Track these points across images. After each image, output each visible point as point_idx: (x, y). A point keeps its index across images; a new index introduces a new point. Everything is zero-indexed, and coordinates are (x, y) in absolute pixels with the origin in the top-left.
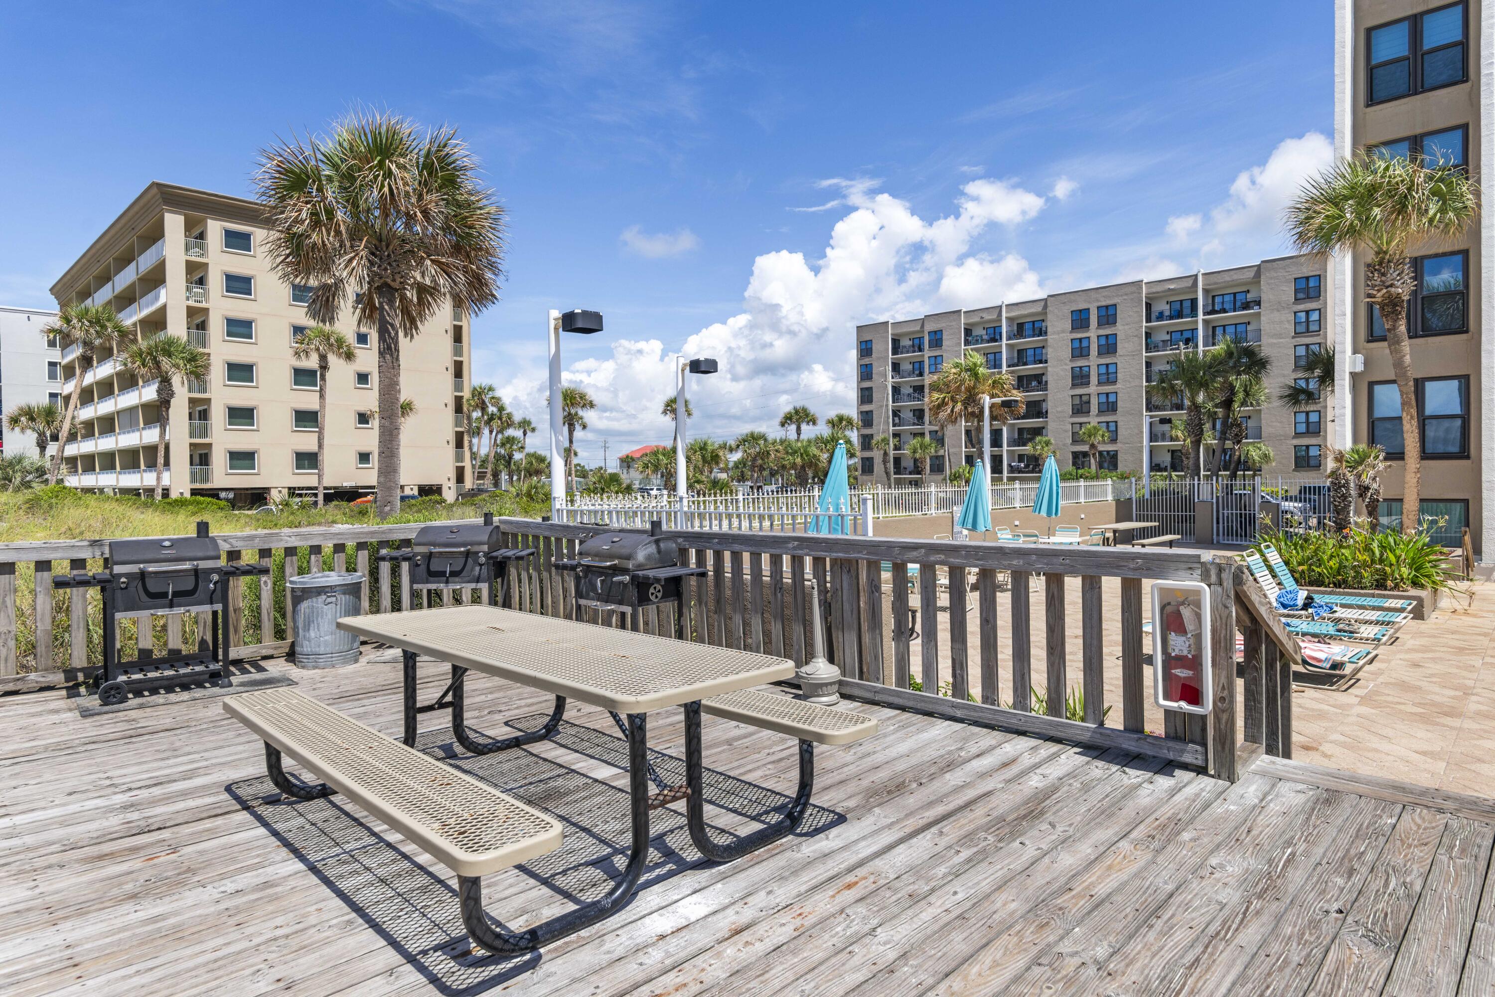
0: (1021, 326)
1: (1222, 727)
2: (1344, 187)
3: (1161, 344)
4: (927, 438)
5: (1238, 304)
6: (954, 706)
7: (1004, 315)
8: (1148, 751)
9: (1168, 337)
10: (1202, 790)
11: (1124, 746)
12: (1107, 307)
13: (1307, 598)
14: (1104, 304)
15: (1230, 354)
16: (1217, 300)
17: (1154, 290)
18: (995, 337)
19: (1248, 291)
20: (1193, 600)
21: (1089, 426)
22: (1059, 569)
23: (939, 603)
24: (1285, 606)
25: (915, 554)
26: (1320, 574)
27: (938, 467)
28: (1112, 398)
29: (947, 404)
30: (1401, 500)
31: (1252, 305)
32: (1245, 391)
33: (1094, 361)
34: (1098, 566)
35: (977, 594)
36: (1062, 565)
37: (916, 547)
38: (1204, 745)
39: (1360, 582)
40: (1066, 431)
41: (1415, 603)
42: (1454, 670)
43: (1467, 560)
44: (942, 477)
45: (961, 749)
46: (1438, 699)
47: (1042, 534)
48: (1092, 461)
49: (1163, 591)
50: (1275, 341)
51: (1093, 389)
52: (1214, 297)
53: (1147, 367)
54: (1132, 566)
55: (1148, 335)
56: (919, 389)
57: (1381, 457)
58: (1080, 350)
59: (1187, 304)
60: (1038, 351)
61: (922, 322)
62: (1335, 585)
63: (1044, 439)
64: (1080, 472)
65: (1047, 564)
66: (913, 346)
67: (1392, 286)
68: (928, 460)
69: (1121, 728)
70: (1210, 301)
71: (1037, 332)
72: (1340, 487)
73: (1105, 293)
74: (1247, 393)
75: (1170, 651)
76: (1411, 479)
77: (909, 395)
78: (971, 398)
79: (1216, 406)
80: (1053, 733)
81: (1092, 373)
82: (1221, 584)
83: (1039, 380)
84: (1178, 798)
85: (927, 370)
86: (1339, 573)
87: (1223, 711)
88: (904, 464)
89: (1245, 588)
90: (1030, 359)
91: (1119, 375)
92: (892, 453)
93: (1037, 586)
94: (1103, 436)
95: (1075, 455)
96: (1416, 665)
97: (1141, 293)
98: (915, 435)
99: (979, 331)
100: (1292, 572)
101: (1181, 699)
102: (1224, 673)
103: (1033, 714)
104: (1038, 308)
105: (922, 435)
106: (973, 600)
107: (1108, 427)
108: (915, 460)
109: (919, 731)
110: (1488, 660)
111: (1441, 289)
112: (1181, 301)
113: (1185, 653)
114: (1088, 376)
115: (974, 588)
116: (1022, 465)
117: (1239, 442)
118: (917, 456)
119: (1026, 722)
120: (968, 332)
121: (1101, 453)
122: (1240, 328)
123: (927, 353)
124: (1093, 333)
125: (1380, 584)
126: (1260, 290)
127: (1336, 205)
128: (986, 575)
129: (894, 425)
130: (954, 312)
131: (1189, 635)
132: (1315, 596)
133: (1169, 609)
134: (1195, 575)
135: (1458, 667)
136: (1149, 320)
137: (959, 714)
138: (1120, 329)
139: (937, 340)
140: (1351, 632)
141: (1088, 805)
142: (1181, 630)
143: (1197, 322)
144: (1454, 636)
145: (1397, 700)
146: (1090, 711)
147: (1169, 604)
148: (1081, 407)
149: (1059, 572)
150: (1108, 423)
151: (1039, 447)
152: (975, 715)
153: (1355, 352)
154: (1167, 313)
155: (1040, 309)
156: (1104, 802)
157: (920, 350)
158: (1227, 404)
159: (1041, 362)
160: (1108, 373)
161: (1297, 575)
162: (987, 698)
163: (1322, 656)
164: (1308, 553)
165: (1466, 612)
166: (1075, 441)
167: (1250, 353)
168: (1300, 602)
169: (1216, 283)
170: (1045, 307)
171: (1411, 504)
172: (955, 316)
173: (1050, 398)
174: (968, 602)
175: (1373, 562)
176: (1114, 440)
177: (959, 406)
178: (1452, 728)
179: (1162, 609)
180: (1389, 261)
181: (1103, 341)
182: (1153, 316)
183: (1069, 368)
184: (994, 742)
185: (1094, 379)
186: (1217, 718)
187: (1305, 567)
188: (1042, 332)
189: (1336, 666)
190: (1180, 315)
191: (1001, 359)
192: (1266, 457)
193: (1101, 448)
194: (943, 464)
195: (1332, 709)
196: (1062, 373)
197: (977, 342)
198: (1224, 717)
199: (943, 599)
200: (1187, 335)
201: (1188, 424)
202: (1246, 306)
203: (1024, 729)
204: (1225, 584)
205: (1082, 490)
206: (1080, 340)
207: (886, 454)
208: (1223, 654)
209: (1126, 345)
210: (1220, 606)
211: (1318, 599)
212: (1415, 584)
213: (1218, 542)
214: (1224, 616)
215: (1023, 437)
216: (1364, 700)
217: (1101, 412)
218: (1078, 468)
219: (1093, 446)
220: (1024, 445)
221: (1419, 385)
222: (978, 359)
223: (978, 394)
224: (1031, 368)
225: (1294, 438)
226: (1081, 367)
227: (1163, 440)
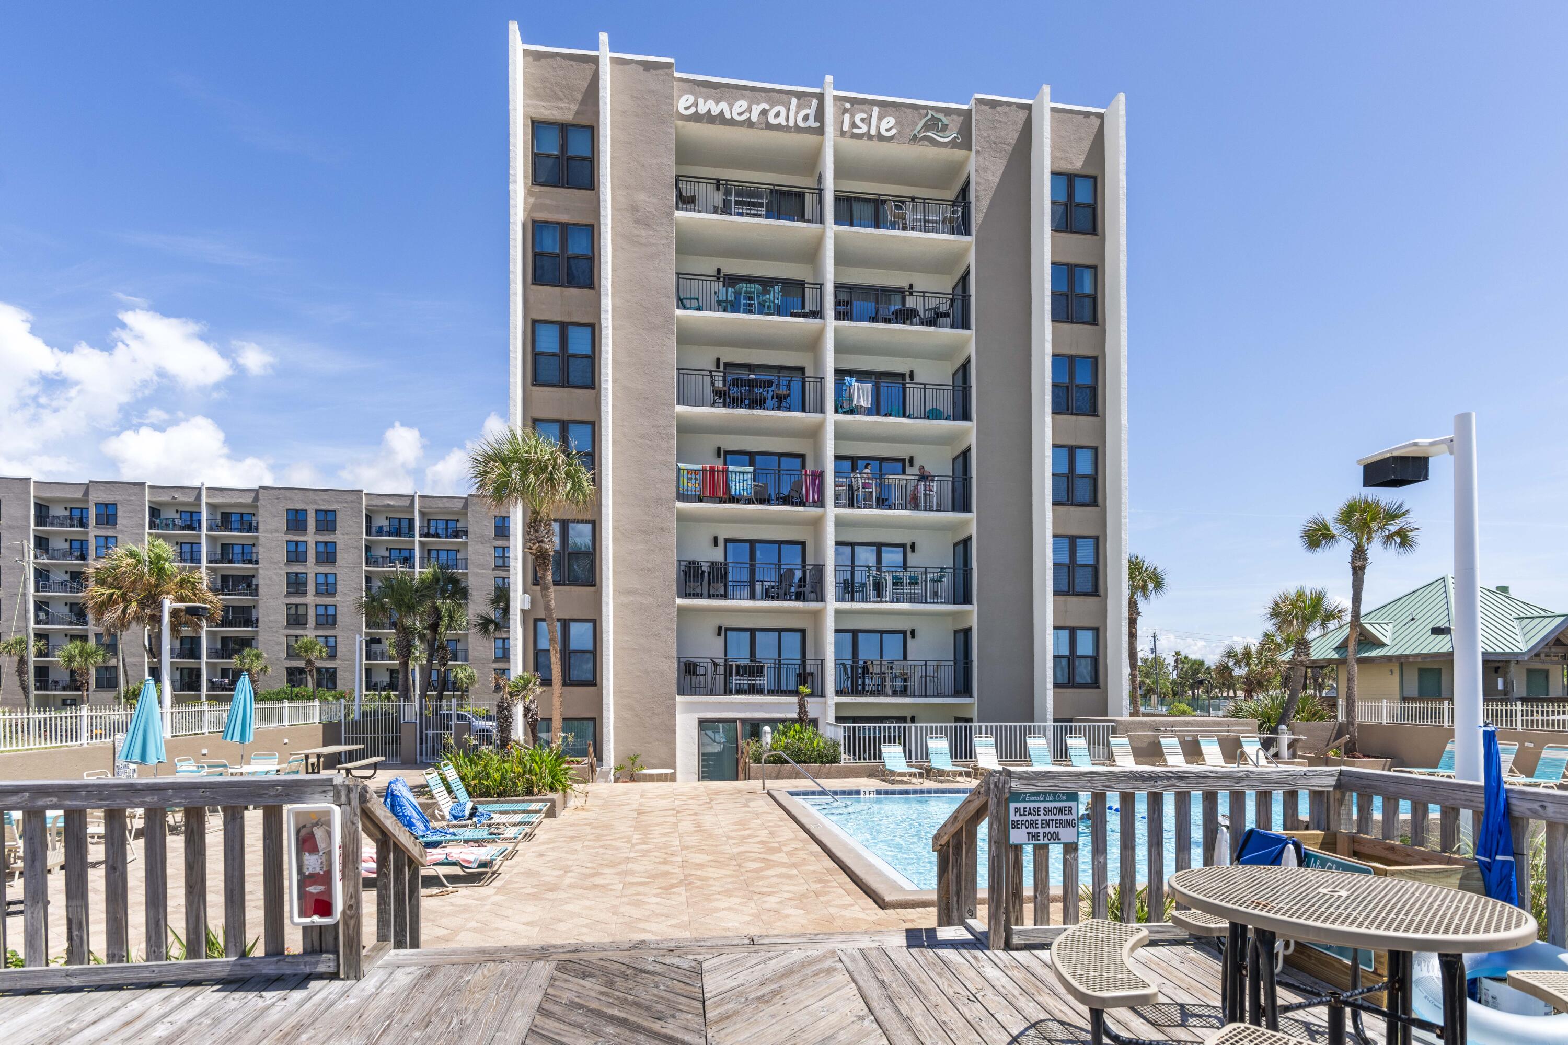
0: (226, 517)
1: (350, 932)
2: (510, 451)
3: (380, 560)
4: (92, 643)
5: (450, 531)
6: (68, 974)
7: (204, 499)
8: (288, 970)
9: (387, 554)
10: (330, 993)
11: (264, 972)
12: (326, 512)
13: (472, 809)
14: (322, 508)
15: (436, 580)
16: (432, 524)
17: (374, 503)
18: (192, 524)
19: (458, 521)
20: (323, 821)
21: (305, 639)
22: (199, 803)
23: (91, 858)
24: (455, 818)
25: (15, 799)
26: (487, 786)
27: (108, 680)
28: (331, 611)
29: (115, 602)
30: (550, 719)
31: (461, 534)
32: (450, 616)
33: (311, 569)
34: (240, 796)
35: (141, 842)
36: (201, 797)
37: (16, 790)
38: (337, 953)
39: (515, 791)
40: (280, 644)
41: (549, 804)
42: (563, 855)
43: (592, 766)
44: (115, 694)
45: (72, 1021)
46: (548, 879)
47: (234, 763)
48: (309, 678)
49: (298, 814)
50: (479, 571)
51: (310, 598)
52: (429, 520)
53: (367, 582)
54: (272, 793)
55: (368, 549)
56: (77, 577)
57: (538, 683)
58: (296, 555)
59: (405, 523)
60: (247, 549)
61: (86, 488)
62: (498, 796)
63: (254, 652)
64: (296, 690)
65: (185, 798)
66: (71, 518)
67: (542, 541)
68: (93, 672)
69: (263, 955)
70: (426, 525)
71: (246, 526)
72: (503, 710)
73: (324, 496)
74: (451, 618)
75: (305, 870)
76: (556, 702)
77: (63, 584)
78: (152, 599)
79: (425, 628)
80: (191, 977)
81: (309, 581)
82: (349, 803)
83: (248, 583)
84: (308, 1006)
85: (92, 553)
86: (501, 784)
87: (351, 918)
88: (52, 676)
89: (369, 805)
90: (238, 556)
91: (338, 587)
92: (32, 659)
93: (215, 823)
94: (320, 651)
95: (291, 672)
96: (542, 855)
97: (361, 503)
98: (73, 638)
99: (170, 514)
100: (467, 786)
101: (315, 913)
102: (352, 883)
103: (174, 961)
104: (248, 499)
105: (84, 638)
106: (136, 850)
107: (326, 642)
108: (72, 672)
109: (14, 1015)
110: (587, 843)
111: (584, 549)
112: (400, 519)
113: (318, 870)
114: (305, 584)
115: (139, 834)
116: (227, 681)
117: (445, 664)
118: (75, 665)
119: (160, 972)
120: (155, 512)
121: (319, 670)
122: (452, 554)
123: (93, 531)
124: (311, 537)
125: (529, 792)
126: (467, 521)
127: (505, 465)
128: (155, 817)
129: (37, 622)
130: (135, 484)
131: (321, 853)
132: (478, 806)
133: (303, 832)
134: (328, 798)
135: (567, 852)
136: (369, 533)
137: (75, 982)
138: (340, 538)
139: (108, 515)
140: (499, 834)
141: (214, 1038)
142: (314, 849)
143: (413, 542)
144: (572, 828)
145: (522, 885)
146: (231, 945)
147: (304, 826)
148: (296, 619)
149: (199, 805)
150: (326, 637)
151: (247, 661)
152: (96, 979)
153: (525, 592)
154: (386, 529)
155: (250, 501)
156: (232, 1031)
157: (82, 524)
158: (434, 627)
159: (250, 562)
160: (326, 584)
161: (471, 789)
162: (114, 956)
163: (471, 858)
164: (479, 768)
165: (583, 809)
166: (290, 656)
167: (454, 580)
168: (467, 813)
169: (431, 508)
170: (256, 499)
171: (557, 723)
172: (136, 489)
173: (261, 604)
174: (129, 852)
175: (524, 772)
176: (333, 656)
177: (133, 607)
178: (550, 900)
179: (298, 832)
180: (541, 521)
181: (322, 548)
182: (373, 530)
183: (283, 572)
184: (117, 1003)
185: (311, 588)
186: (346, 924)
187: (477, 781)
188: (252, 528)
189: (484, 865)
190: (398, 533)
191: (200, 552)
192: (471, 678)
193: (319, 664)
194: (116, 678)
195: (475, 902)
196: (275, 577)
197: (167, 527)
198: (352, 922)
199: (96, 852)
200: (405, 554)
201: (397, 645)
202: (456, 534)
203: (158, 980)
204: (353, 803)
205: (286, 713)
206: (297, 543)
207: (22, 661)
208: (351, 866)
209: (346, 556)
210: (349, 823)
211: (481, 809)
212: (553, 789)
213: (421, 762)
214: (352, 831)
215: (227, 647)
216: (499, 890)
217: (319, 625)
218: (293, 686)
219: (309, 662)
220: (229, 657)
221: (566, 624)
222: (167, 549)
223: (160, 594)
224: (238, 567)
225: (494, 662)
226: (297, 574)
227: (382, 658)
